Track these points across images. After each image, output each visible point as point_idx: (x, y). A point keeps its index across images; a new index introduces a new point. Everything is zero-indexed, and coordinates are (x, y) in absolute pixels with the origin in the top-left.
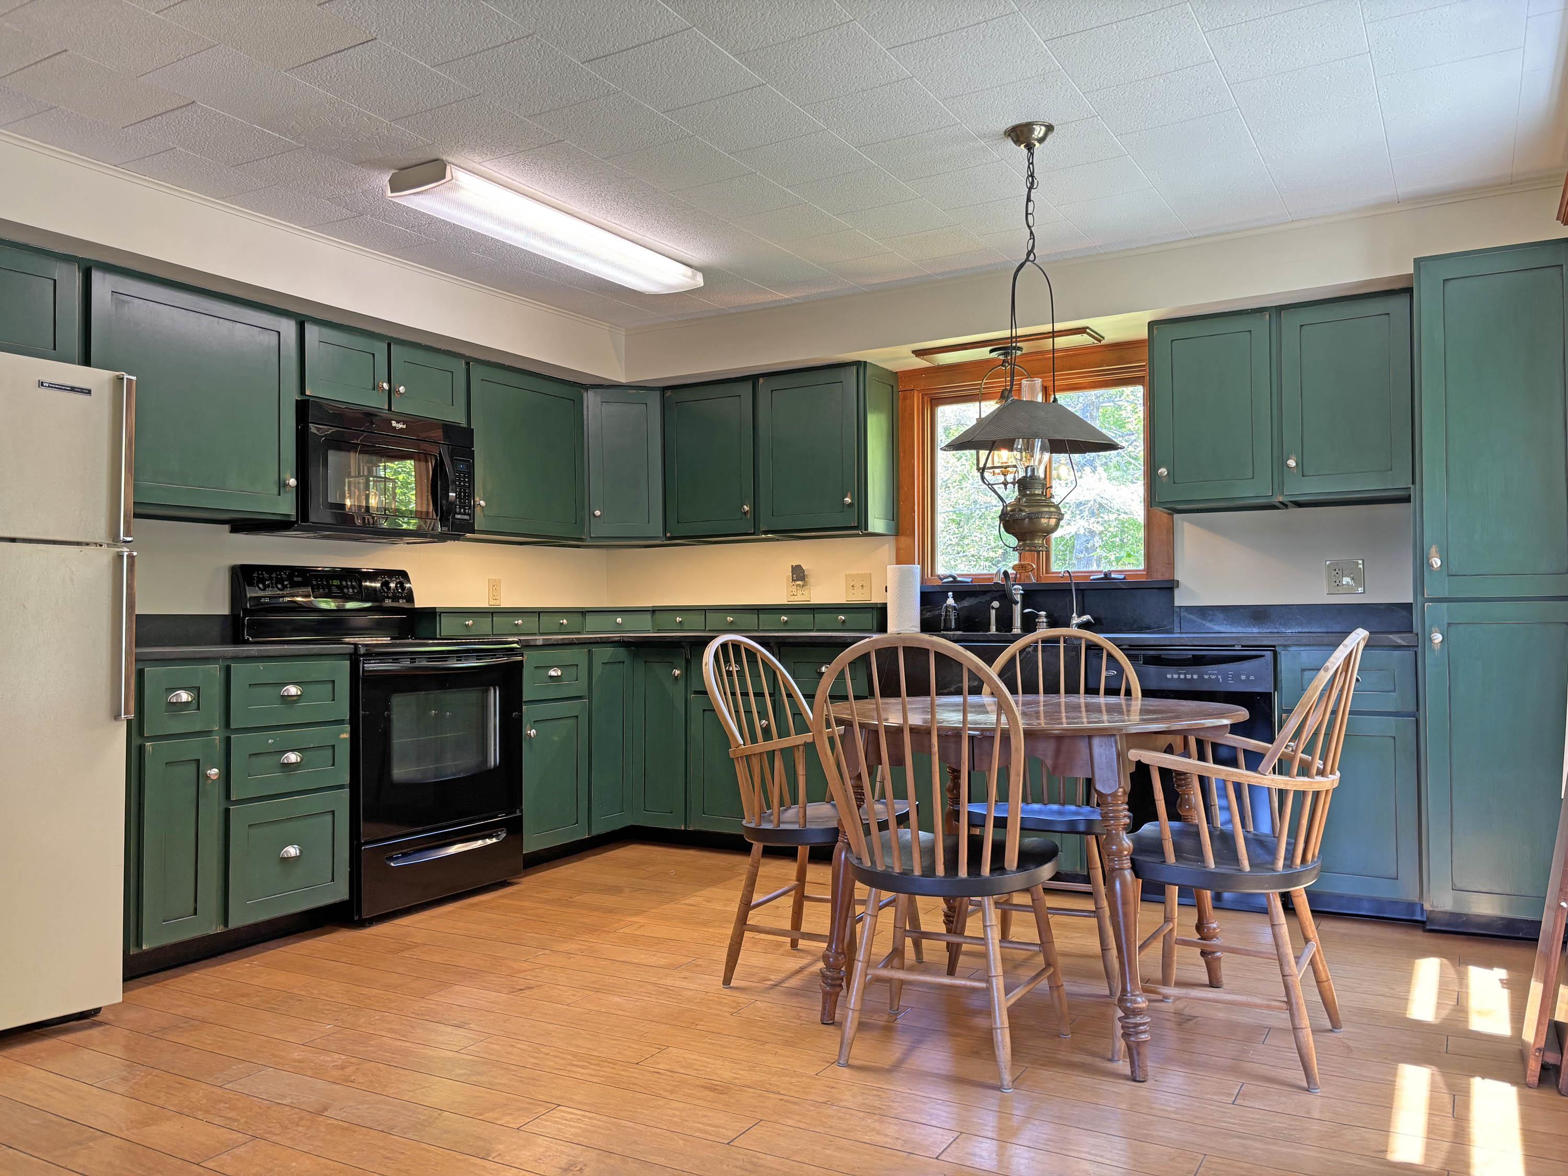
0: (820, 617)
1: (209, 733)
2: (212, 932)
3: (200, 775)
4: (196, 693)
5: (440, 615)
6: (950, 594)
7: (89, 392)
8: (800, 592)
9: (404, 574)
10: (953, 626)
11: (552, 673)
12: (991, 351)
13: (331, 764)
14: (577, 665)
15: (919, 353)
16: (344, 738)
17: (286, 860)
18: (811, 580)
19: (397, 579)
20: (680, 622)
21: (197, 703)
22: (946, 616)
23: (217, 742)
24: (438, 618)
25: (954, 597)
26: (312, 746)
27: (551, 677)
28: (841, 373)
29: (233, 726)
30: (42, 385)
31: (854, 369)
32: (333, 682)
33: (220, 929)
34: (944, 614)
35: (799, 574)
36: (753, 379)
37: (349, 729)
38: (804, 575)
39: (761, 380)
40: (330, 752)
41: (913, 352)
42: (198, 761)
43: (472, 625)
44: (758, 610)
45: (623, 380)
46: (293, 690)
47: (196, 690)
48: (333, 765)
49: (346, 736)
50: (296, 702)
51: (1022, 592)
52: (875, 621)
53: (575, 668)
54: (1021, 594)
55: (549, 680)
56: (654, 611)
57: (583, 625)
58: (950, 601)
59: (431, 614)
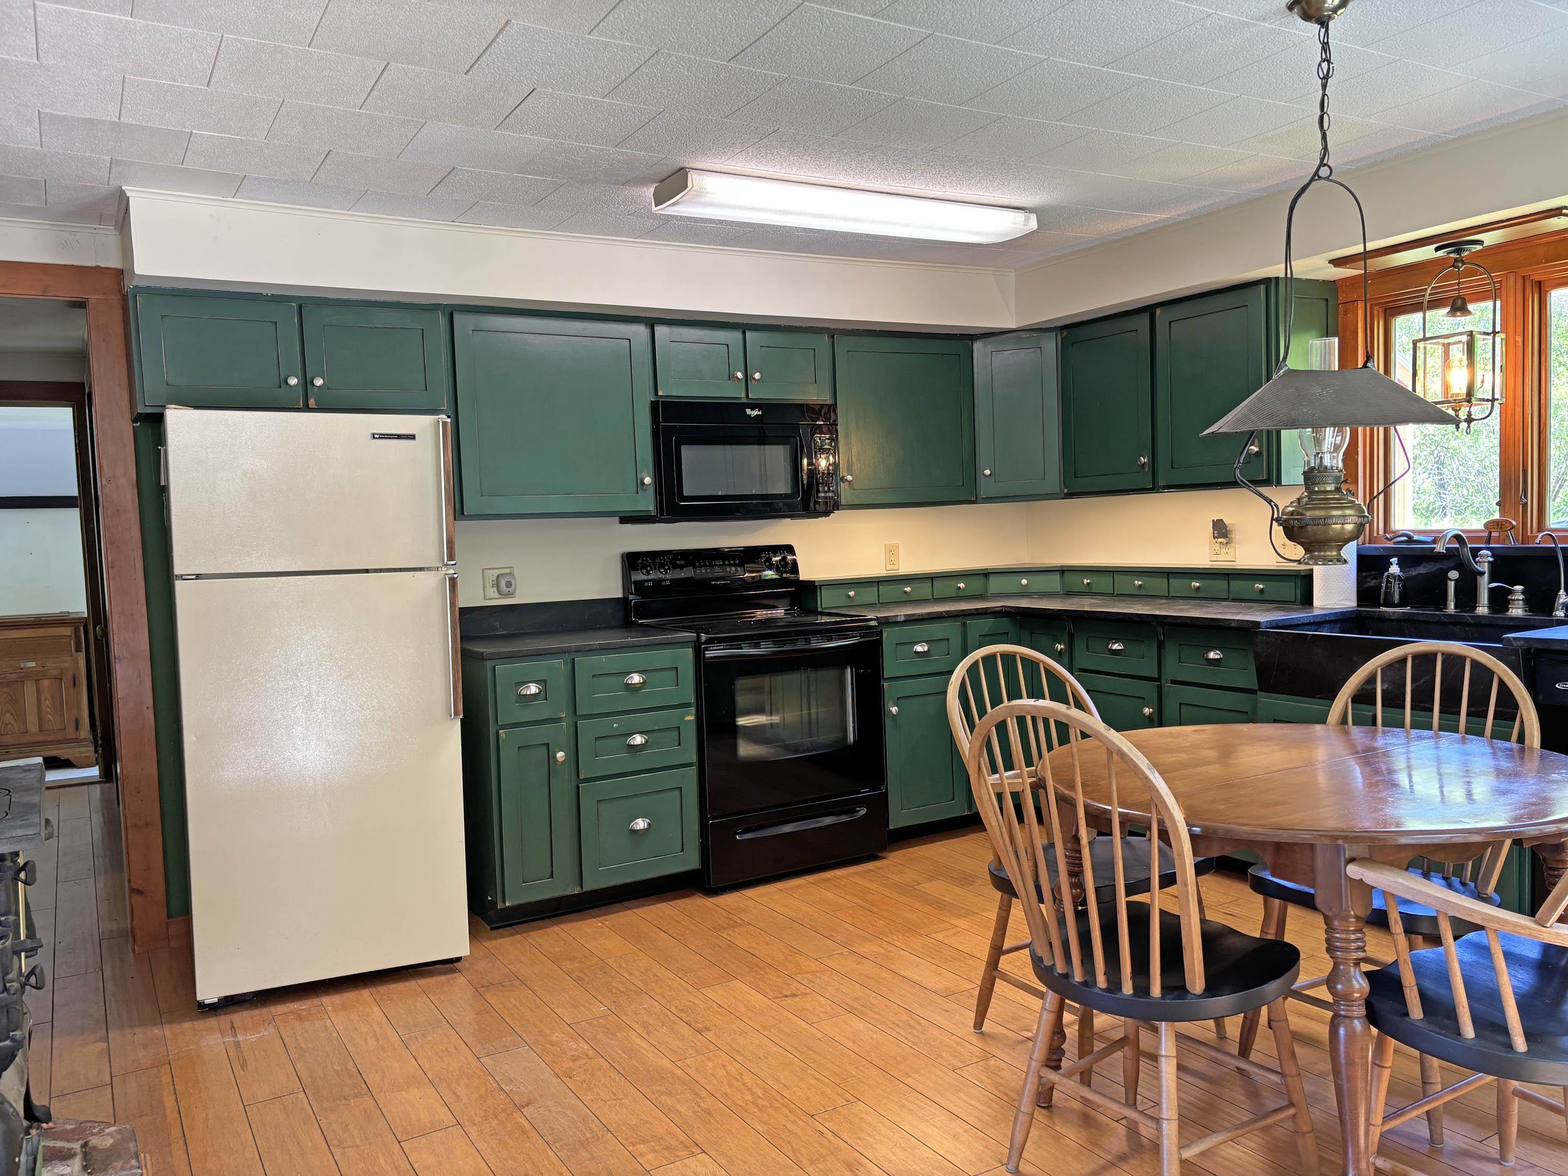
0: (1236, 585)
1: (559, 720)
2: (569, 892)
3: (551, 757)
4: (544, 685)
5: (820, 588)
6: (1394, 560)
7: (413, 437)
8: (1223, 551)
9: (790, 549)
10: (1397, 597)
11: (919, 648)
12: (1437, 249)
13: (677, 744)
14: (948, 639)
15: (1336, 262)
16: (689, 721)
17: (634, 832)
18: (1236, 537)
19: (781, 554)
20: (1088, 584)
21: (543, 694)
22: (1386, 588)
23: (565, 727)
24: (818, 590)
25: (1399, 564)
26: (656, 728)
27: (916, 653)
28: (1248, 293)
29: (579, 712)
30: (374, 437)
31: (1262, 288)
32: (677, 668)
33: (577, 891)
34: (1384, 585)
35: (1221, 530)
36: (1149, 310)
37: (694, 711)
38: (1226, 531)
39: (1158, 311)
40: (676, 733)
41: (1331, 262)
42: (548, 744)
43: (854, 596)
44: (1168, 573)
45: (1013, 325)
46: (636, 679)
47: (541, 682)
48: (679, 745)
49: (691, 718)
50: (641, 688)
51: (1491, 559)
52: (1298, 592)
53: (946, 642)
54: (1489, 562)
55: (915, 656)
56: (1063, 571)
57: (986, 587)
58: (1394, 569)
59: (811, 587)
